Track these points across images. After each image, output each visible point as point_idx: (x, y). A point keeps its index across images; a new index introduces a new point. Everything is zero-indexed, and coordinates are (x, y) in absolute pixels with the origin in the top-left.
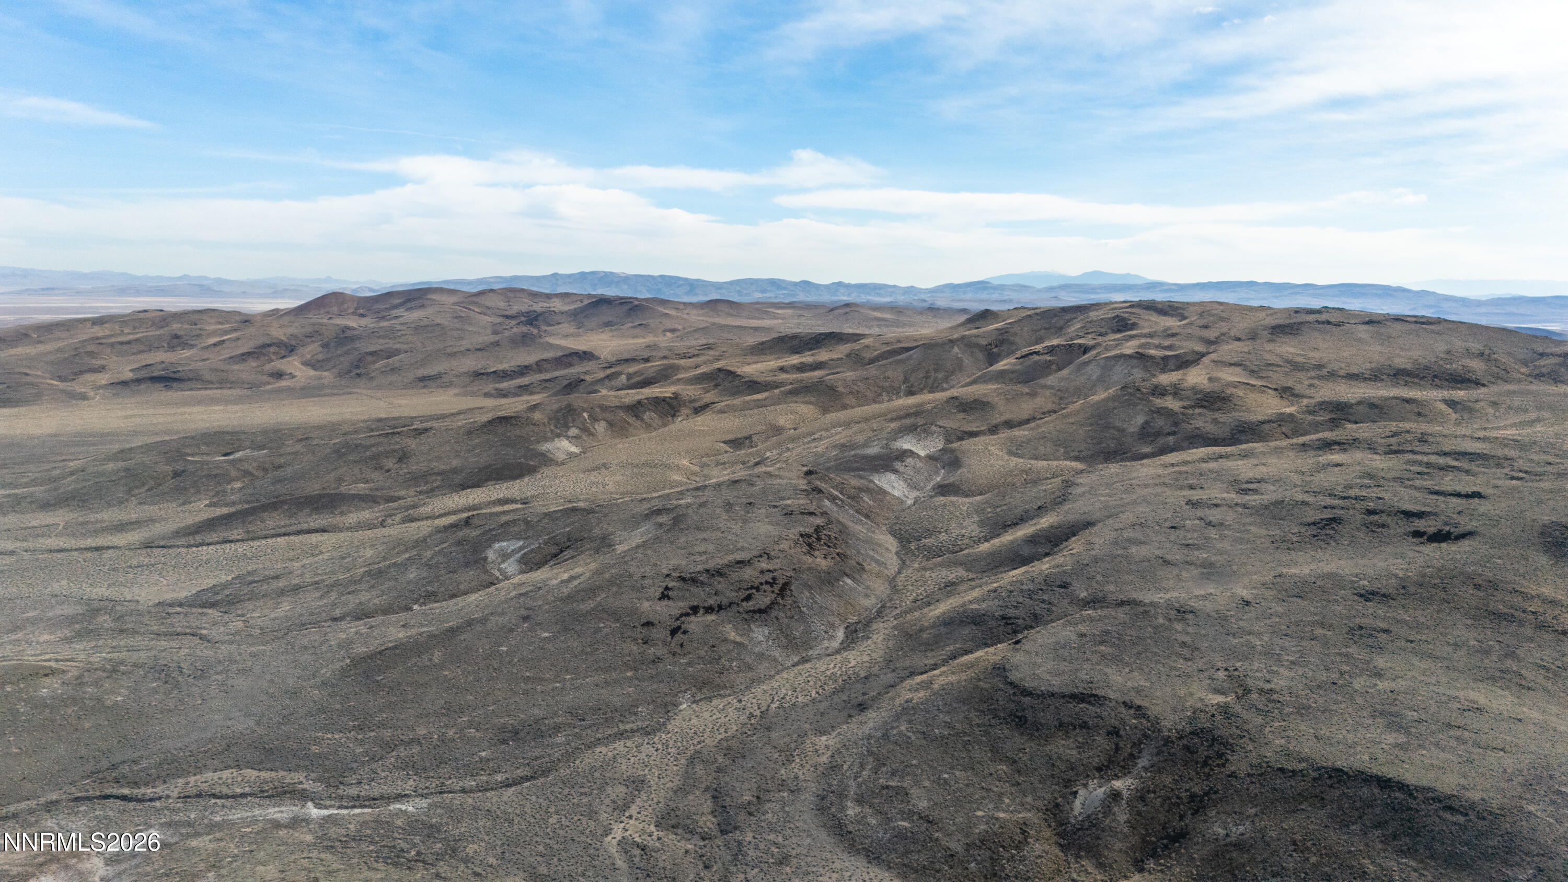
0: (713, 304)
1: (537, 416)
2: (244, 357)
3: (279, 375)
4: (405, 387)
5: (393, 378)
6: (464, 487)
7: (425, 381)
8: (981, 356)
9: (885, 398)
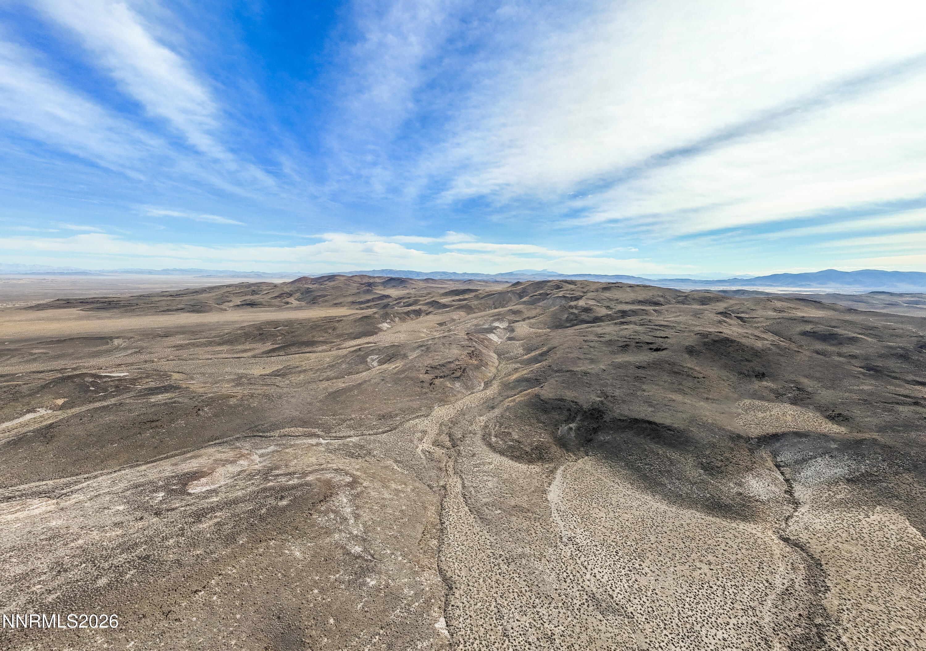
0: (427, 280)
1: (377, 316)
2: (276, 297)
3: (287, 303)
4: (330, 306)
5: (326, 304)
6: (355, 338)
7: (336, 305)
8: (517, 296)
9: (487, 309)
